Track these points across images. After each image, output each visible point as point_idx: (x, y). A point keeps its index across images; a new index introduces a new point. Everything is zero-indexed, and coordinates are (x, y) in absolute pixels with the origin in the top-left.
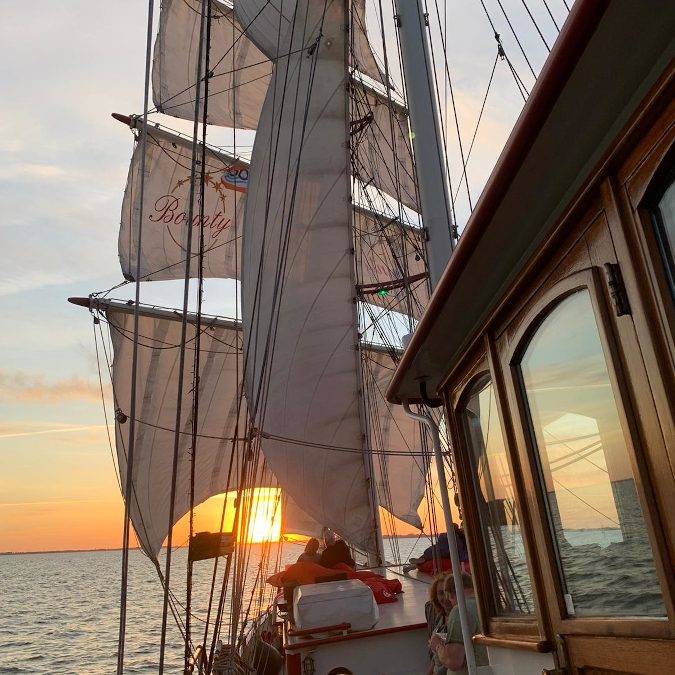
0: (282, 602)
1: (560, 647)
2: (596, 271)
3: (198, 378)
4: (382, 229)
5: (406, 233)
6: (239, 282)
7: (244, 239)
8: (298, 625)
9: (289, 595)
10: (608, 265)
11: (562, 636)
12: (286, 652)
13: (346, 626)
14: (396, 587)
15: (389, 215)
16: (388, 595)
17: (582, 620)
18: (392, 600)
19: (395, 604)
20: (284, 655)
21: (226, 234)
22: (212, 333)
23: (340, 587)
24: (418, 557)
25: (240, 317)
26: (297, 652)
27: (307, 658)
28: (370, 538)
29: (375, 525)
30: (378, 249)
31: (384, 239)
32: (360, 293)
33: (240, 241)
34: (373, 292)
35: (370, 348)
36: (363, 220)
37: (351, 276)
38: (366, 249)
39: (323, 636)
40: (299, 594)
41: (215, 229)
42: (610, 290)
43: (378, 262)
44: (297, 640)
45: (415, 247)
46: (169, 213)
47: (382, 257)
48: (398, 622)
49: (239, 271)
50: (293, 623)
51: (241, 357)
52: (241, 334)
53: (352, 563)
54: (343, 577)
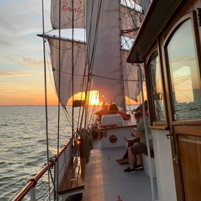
0: (98, 119)
1: (171, 129)
2: (194, 12)
3: (73, 57)
4: (130, 12)
5: (137, 14)
6: (85, 30)
7: (87, 16)
8: (102, 124)
9: (100, 117)
10: (198, 8)
11: (172, 126)
12: (99, 131)
13: (115, 125)
14: (129, 116)
15: (132, 7)
16: (127, 118)
17: (178, 121)
18: (128, 119)
19: (128, 120)
20: (99, 132)
21: (82, 14)
22: (78, 45)
23: (114, 115)
24: (135, 109)
25: (86, 40)
26: (102, 131)
27: (105, 133)
28: (123, 104)
29: (124, 101)
30: (128, 19)
31: (130, 15)
32: (122, 33)
33: (85, 16)
34: (126, 33)
35: (125, 50)
36: (124, 9)
37: (120, 27)
38: (124, 19)
39: (109, 127)
40: (103, 117)
41: (78, 13)
42: (198, 17)
43: (128, 23)
44: (102, 128)
45: (140, 18)
46: (65, 8)
47: (129, 21)
48: (129, 124)
49: (85, 26)
50: (101, 124)
51: (86, 52)
52: (86, 45)
53: (117, 110)
54: (115, 113)
